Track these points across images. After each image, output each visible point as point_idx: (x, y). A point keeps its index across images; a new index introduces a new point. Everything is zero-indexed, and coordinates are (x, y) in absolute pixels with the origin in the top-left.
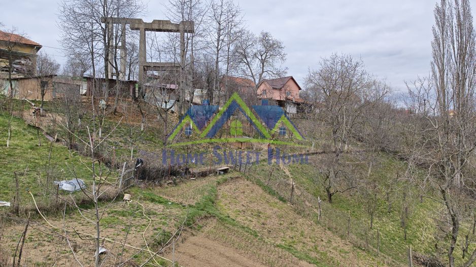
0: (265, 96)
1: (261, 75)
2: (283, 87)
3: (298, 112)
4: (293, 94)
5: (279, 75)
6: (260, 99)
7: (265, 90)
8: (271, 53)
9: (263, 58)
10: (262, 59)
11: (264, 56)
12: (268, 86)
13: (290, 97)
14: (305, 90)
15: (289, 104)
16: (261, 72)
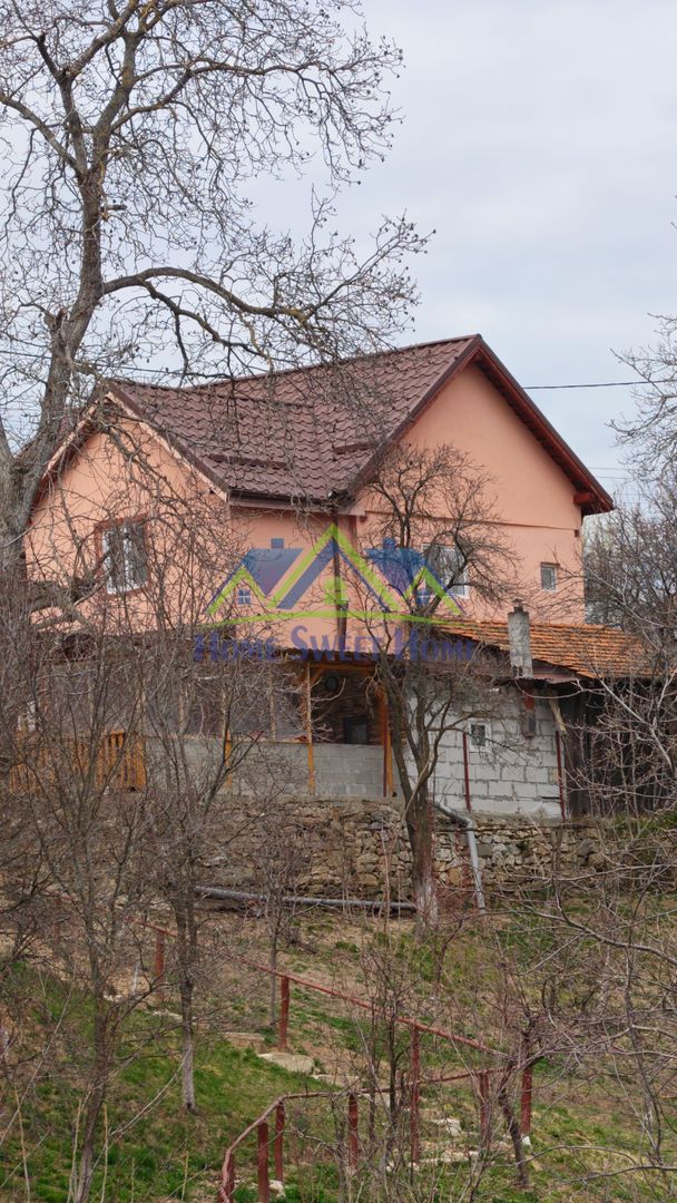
0: (142, 607)
1: (65, 329)
2: (370, 478)
3: (576, 801)
4: (502, 569)
5: (307, 323)
6: (70, 648)
7: (139, 530)
8: (192, 41)
9: (90, 108)
10: (74, 124)
11: (100, 76)
12: (174, 474)
13: (465, 606)
14: (652, 514)
15: (456, 699)
16: (71, 294)
